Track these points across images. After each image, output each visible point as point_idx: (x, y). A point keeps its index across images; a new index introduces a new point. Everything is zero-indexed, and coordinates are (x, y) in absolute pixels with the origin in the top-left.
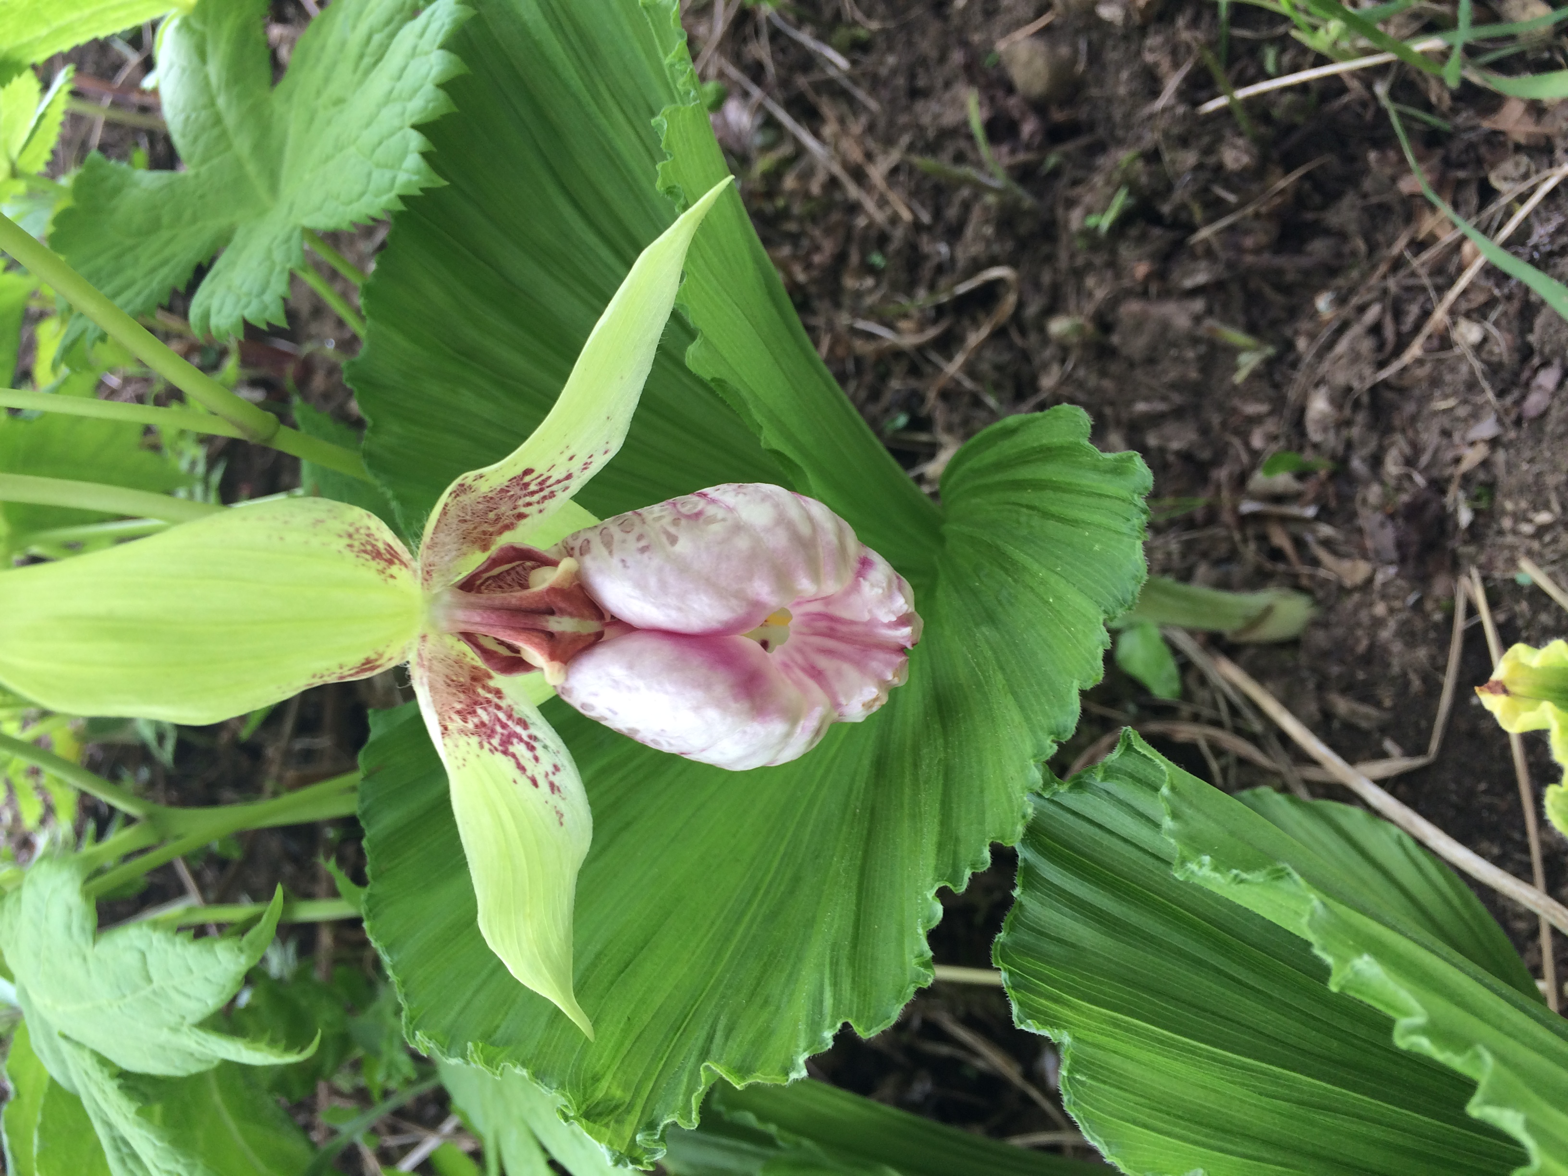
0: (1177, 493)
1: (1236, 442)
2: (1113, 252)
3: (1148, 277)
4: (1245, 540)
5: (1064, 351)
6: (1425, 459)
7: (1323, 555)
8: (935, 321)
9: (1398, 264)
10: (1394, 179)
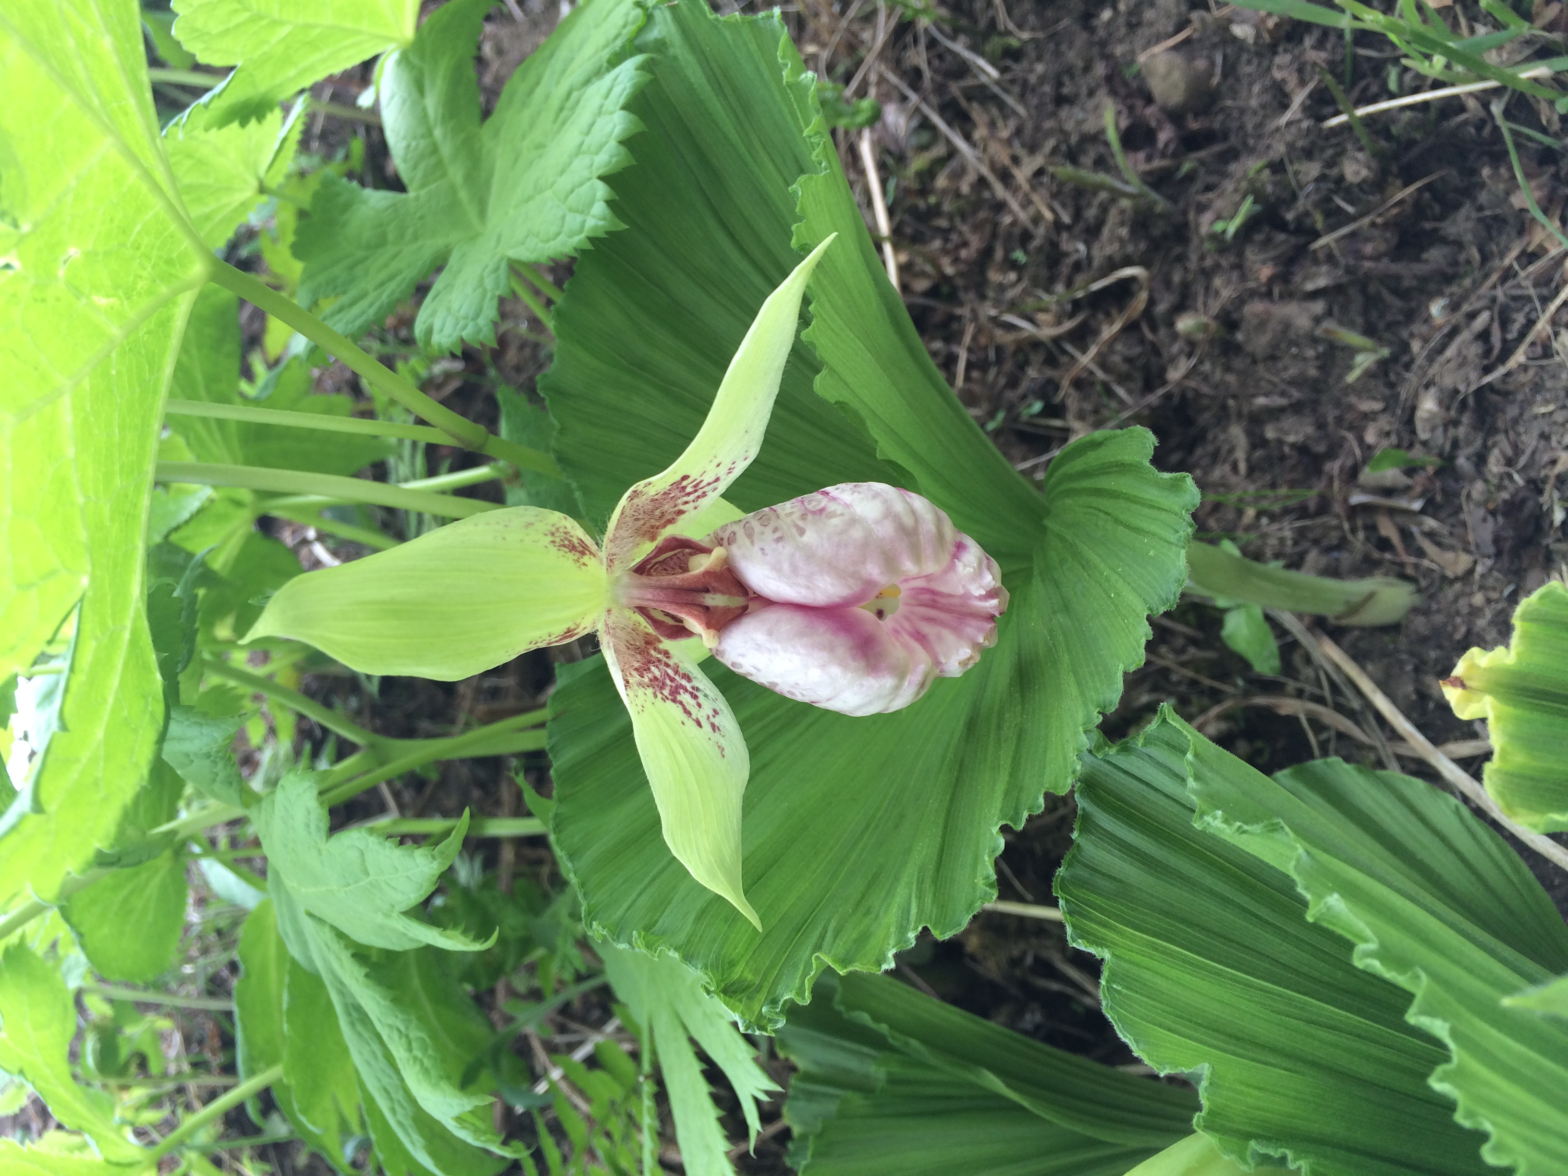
0: (1292, 484)
1: (1350, 436)
2: (1240, 254)
3: (1271, 280)
4: (1354, 530)
5: (1191, 345)
6: (1522, 461)
7: (1427, 545)
8: (1072, 315)
9: (1508, 275)
10: (1508, 193)
